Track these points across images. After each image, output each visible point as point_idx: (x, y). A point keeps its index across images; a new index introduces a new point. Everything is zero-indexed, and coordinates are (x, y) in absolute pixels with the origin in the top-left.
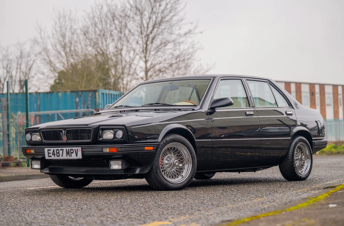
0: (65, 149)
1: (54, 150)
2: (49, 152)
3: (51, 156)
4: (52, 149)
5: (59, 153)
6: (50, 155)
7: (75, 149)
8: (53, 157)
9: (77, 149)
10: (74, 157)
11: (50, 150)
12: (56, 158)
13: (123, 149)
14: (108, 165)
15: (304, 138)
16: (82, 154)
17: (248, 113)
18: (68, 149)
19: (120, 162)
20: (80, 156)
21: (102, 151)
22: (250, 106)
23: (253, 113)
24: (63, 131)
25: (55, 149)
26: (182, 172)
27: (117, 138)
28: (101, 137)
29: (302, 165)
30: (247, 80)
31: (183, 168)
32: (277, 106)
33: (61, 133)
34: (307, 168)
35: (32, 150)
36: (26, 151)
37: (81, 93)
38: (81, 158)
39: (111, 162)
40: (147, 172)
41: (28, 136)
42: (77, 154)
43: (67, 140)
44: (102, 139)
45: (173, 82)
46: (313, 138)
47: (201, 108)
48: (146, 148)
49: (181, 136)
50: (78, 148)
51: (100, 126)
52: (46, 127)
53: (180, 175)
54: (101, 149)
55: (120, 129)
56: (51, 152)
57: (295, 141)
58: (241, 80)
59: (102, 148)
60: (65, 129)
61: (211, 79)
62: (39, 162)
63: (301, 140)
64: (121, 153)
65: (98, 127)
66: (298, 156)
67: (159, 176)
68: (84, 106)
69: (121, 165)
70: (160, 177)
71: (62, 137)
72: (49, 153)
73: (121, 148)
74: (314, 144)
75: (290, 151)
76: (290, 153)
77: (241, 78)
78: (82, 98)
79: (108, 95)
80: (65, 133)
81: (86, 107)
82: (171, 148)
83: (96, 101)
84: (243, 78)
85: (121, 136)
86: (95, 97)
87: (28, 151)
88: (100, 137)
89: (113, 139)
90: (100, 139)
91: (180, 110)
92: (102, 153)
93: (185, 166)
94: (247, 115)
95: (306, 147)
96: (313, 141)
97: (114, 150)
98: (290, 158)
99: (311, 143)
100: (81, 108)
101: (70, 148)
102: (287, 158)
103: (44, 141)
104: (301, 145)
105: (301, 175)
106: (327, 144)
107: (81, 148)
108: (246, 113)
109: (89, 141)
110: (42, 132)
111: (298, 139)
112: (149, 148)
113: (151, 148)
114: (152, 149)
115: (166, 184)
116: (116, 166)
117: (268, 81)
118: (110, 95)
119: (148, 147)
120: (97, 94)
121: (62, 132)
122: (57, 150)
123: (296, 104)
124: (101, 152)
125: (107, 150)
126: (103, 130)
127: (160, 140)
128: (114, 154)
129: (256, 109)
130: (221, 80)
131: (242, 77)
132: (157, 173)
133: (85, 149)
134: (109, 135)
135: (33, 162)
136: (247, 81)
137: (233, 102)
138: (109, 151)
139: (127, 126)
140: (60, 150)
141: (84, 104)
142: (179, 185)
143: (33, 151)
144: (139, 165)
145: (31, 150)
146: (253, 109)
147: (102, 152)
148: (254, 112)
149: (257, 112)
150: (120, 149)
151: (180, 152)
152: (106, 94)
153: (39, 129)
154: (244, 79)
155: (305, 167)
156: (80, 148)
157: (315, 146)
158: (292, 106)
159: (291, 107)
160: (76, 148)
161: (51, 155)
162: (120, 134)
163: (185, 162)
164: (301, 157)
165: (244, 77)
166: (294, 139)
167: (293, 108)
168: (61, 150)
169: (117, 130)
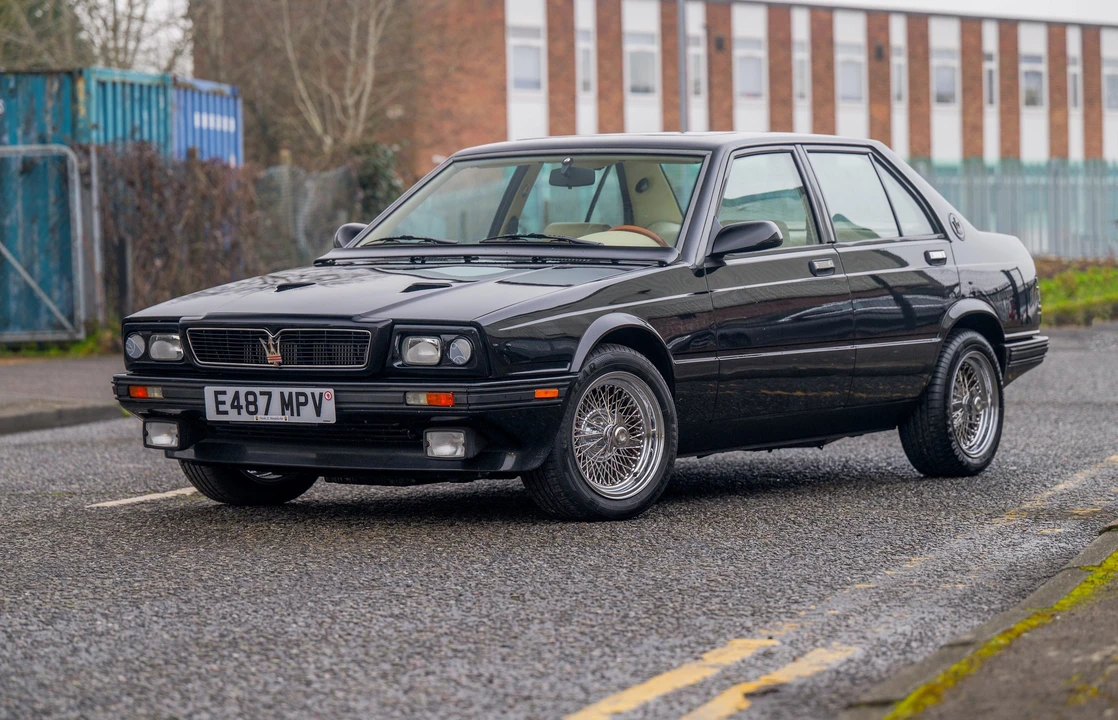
0: (276, 391)
1: (237, 393)
2: (221, 398)
3: (226, 413)
4: (231, 391)
5: (254, 403)
6: (222, 408)
7: (313, 394)
8: (233, 416)
9: (321, 394)
10: (307, 416)
11: (224, 393)
12: (245, 417)
13: (474, 398)
14: (419, 444)
15: (980, 338)
16: (337, 409)
17: (818, 265)
18: (286, 391)
19: (461, 437)
20: (329, 415)
21: (405, 402)
22: (821, 242)
23: (832, 266)
24: (271, 336)
25: (243, 390)
26: (635, 462)
27: (450, 361)
28: (400, 357)
29: (972, 426)
30: (809, 151)
31: (638, 450)
32: (901, 235)
33: (263, 342)
34: (985, 436)
35: (155, 389)
36: (128, 390)
37: (17, 83)
38: (333, 420)
39: (429, 435)
40: (536, 464)
41: (136, 344)
42: (320, 407)
43: (280, 364)
44: (400, 363)
45: (575, 158)
46: (1006, 336)
47: (683, 256)
48: (540, 393)
49: (633, 352)
50: (323, 390)
51: (395, 322)
52: (207, 318)
53: (629, 472)
54: (402, 395)
55: (462, 335)
56: (228, 398)
57: (952, 347)
58: (792, 153)
59: (405, 392)
60: (275, 329)
61: (704, 157)
62: (174, 428)
63: (970, 345)
64: (469, 410)
65: (387, 326)
66: (960, 396)
67: (571, 477)
68: (26, 133)
69: (464, 445)
70: (574, 482)
71: (265, 354)
72: (220, 403)
73: (469, 393)
74: (1008, 353)
75: (939, 381)
76: (937, 389)
77: (792, 148)
78: (20, 100)
79: (119, 88)
80: (278, 342)
81: (34, 135)
82: (603, 388)
83: (75, 114)
84: (799, 146)
85: (466, 357)
86: (74, 99)
87: (137, 393)
88: (394, 359)
89: (439, 364)
90: (395, 365)
91: (615, 262)
92: (405, 406)
93: (643, 443)
94: (814, 272)
95: (984, 366)
96: (1006, 346)
97: (444, 400)
98: (937, 404)
99: (1001, 352)
100: (14, 141)
101: (294, 390)
102: (928, 405)
103: (199, 362)
104: (972, 362)
105: (970, 460)
106: (1046, 350)
107: (335, 391)
108: (811, 265)
109: (361, 367)
110: (190, 335)
111: (964, 342)
112: (546, 393)
113: (553, 393)
114: (556, 395)
115: (592, 502)
116: (445, 447)
117: (868, 150)
118: (128, 90)
119: (543, 390)
120: (81, 85)
121: (266, 338)
122: (248, 394)
123: (955, 225)
124: (400, 403)
125: (420, 399)
126: (405, 334)
127: (576, 365)
128: (443, 411)
129: (840, 250)
130: (736, 157)
131: (794, 144)
132: (566, 468)
133: (345, 394)
134: (425, 352)
135: (152, 427)
136: (810, 155)
137: (781, 237)
138: (429, 401)
139: (483, 325)
140: (258, 394)
141: (28, 123)
142: (629, 503)
143: (156, 393)
144: (515, 443)
145: (149, 389)
146: (832, 251)
147: (402, 403)
148: (835, 263)
149: (844, 261)
150: (463, 398)
151: (627, 400)
152: (114, 84)
153: (182, 325)
154: (800, 151)
155: (979, 432)
156: (332, 390)
157: (1010, 360)
158: (943, 230)
159: (942, 235)
160: (318, 391)
161: (226, 407)
162: (462, 350)
163: (643, 430)
164: (971, 401)
165: (802, 144)
166: (951, 343)
167: (946, 237)
168: (262, 393)
169: (453, 337)
